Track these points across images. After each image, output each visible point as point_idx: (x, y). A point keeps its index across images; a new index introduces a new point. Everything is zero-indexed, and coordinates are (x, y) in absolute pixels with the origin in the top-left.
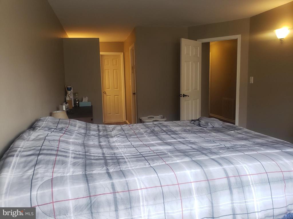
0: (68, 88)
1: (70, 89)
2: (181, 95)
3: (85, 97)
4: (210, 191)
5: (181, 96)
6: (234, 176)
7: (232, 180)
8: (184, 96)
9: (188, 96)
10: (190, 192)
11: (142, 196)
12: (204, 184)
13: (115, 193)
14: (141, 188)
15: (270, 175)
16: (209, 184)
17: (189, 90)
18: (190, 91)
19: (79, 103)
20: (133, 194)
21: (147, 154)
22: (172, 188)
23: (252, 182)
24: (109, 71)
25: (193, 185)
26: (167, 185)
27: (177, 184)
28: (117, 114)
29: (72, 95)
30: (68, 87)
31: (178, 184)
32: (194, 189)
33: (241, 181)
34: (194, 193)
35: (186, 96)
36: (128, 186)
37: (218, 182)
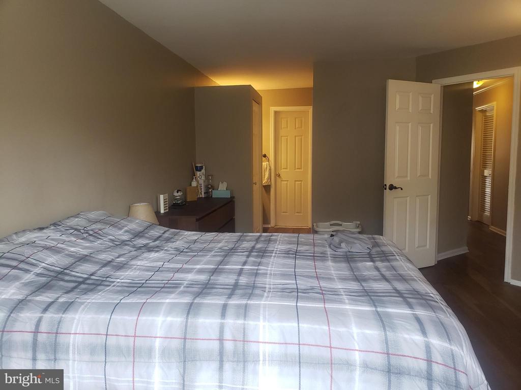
0: (196, 167)
1: (199, 169)
2: (386, 185)
3: (222, 183)
4: (185, 357)
5: (386, 189)
6: (233, 340)
7: (229, 346)
8: (392, 187)
9: (402, 189)
10: (150, 352)
11: (74, 345)
12: (176, 344)
13: (38, 332)
14: (75, 332)
15: (305, 350)
16: (184, 346)
17: (407, 176)
18: (409, 178)
19: (212, 191)
20: (62, 339)
21: (154, 283)
22: (122, 341)
23: (265, 356)
24: (287, 139)
25: (158, 343)
26: (116, 335)
27: (133, 336)
28: (297, 213)
29: (203, 178)
30: (197, 165)
31: (135, 336)
32: (157, 348)
33: (244, 351)
34: (157, 356)
35: (396, 188)
36: (59, 325)
37: (201, 345)
